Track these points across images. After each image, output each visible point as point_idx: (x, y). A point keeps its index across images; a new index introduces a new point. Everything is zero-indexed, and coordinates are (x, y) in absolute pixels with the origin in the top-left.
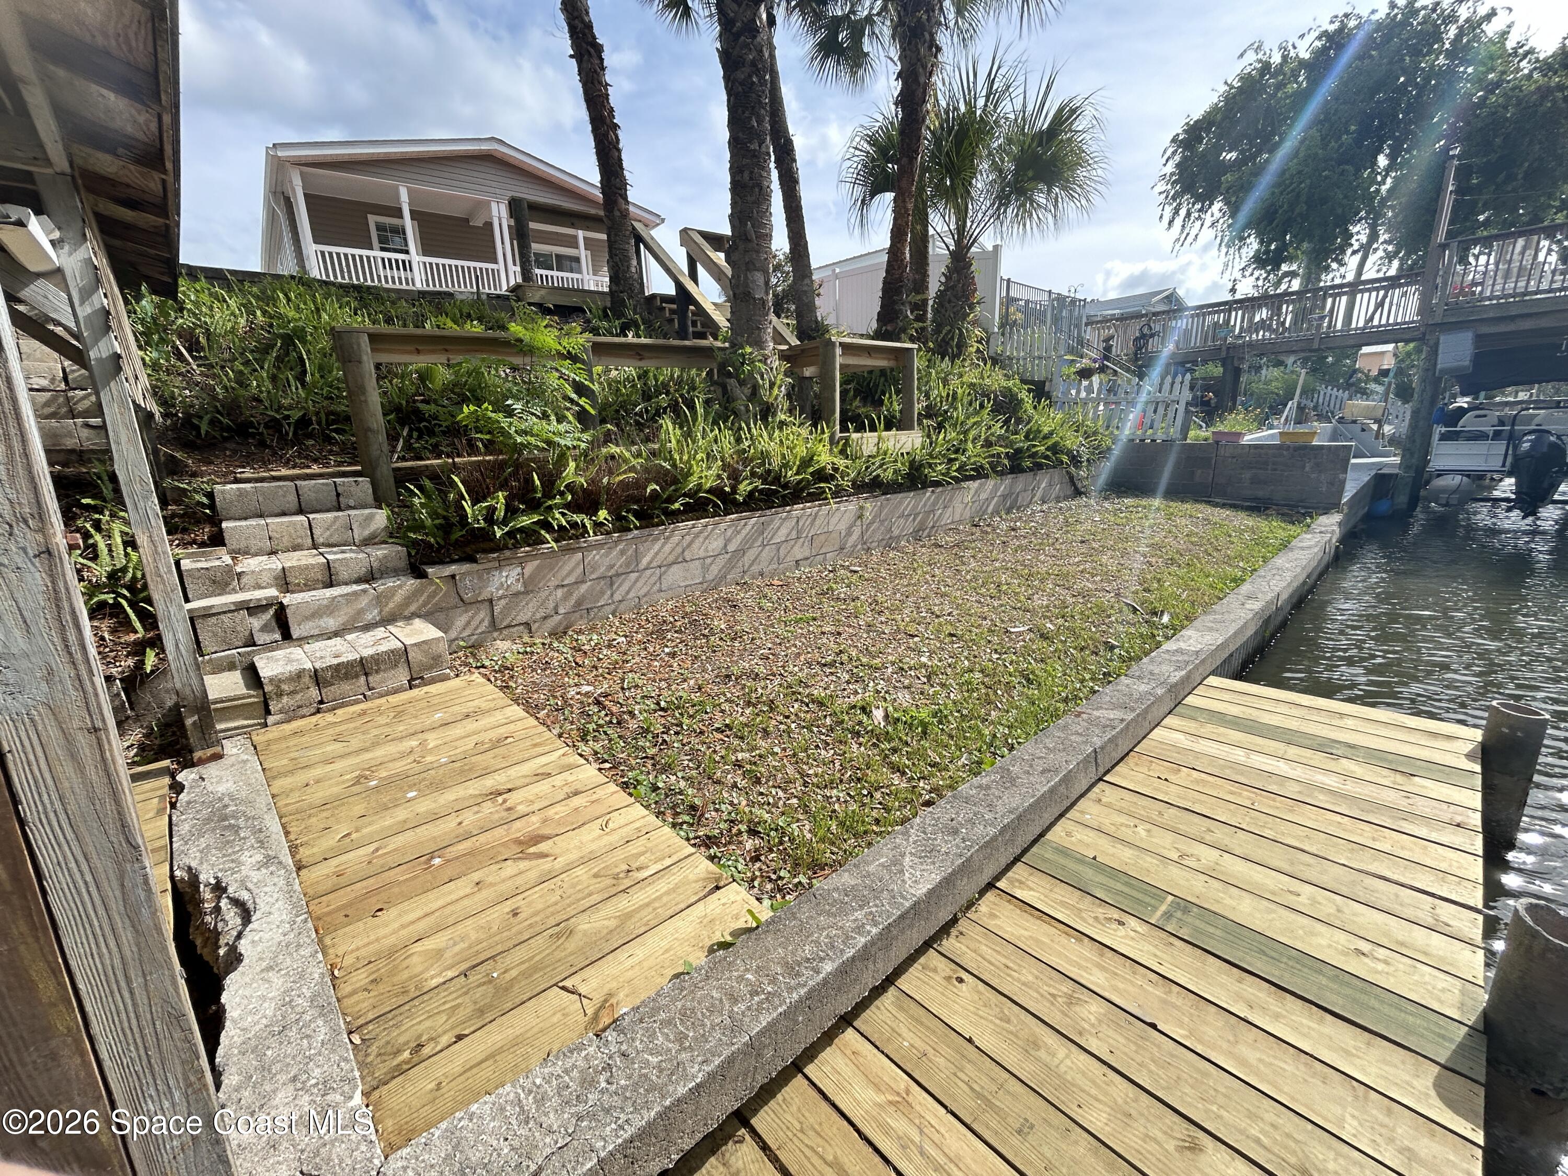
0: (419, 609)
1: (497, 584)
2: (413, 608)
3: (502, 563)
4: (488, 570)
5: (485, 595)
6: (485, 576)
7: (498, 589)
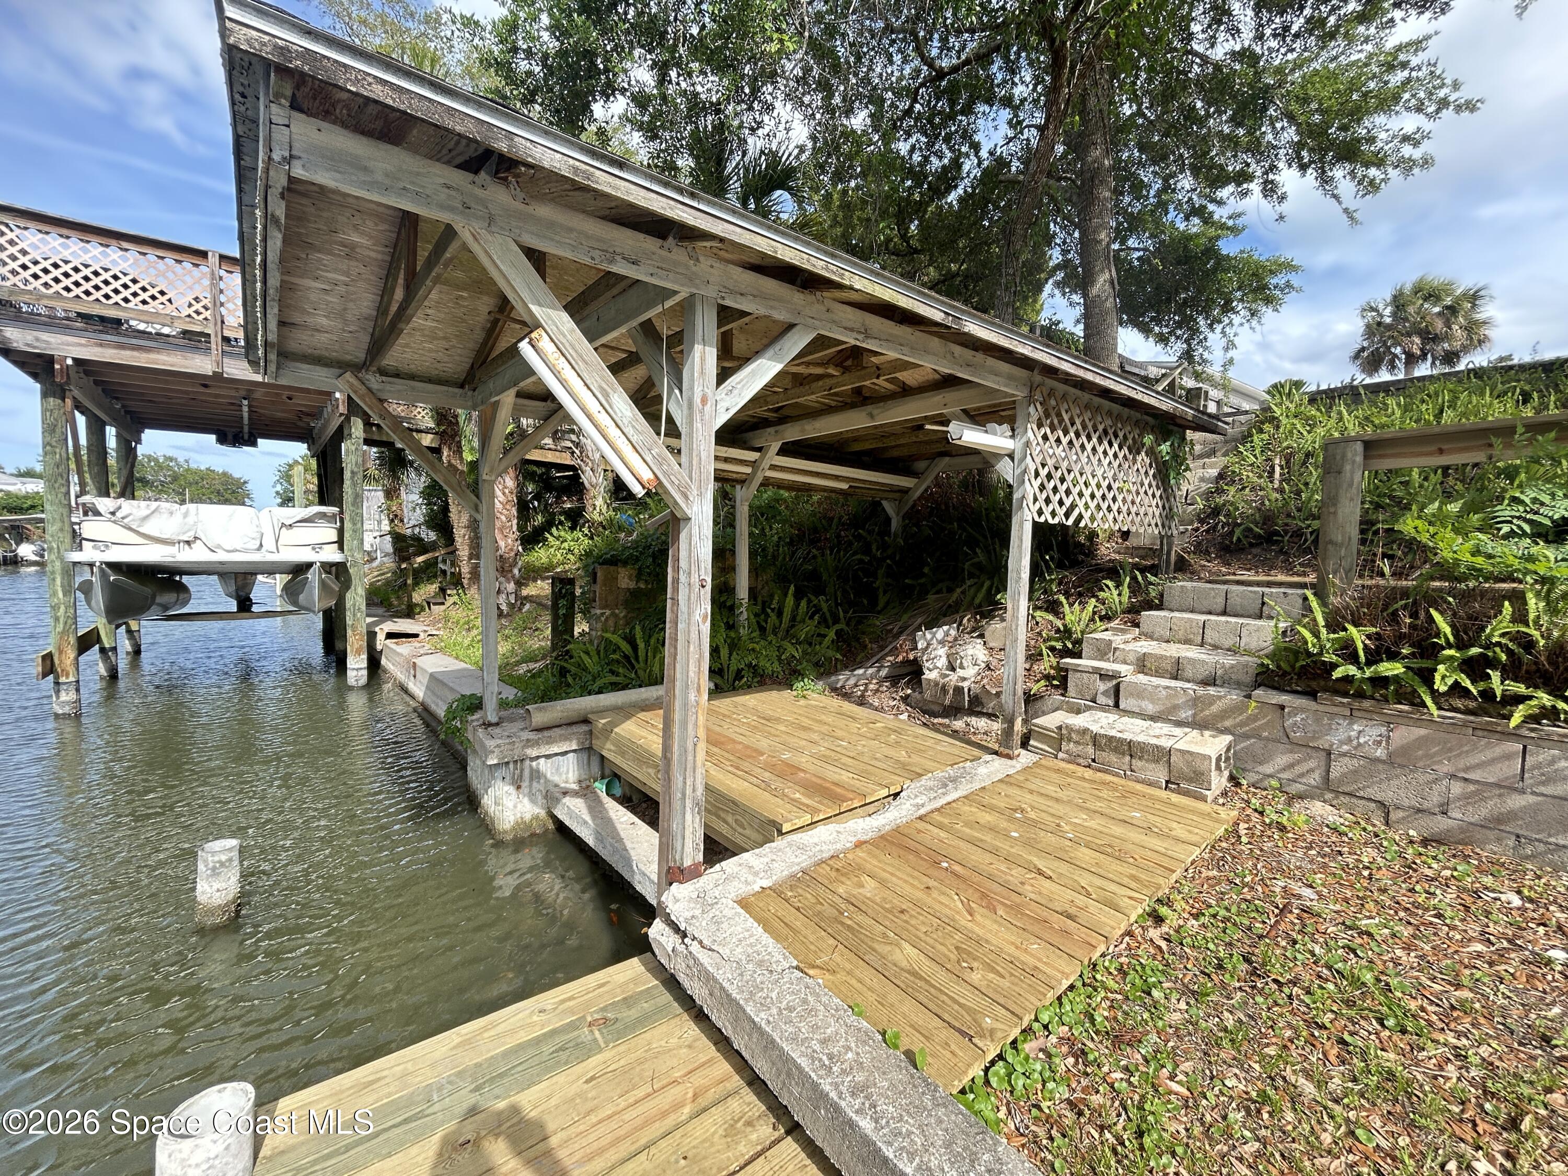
0: (1235, 726)
1: (1343, 737)
2: (1228, 723)
3: (1355, 713)
4: (1333, 715)
5: (1323, 743)
6: (1326, 721)
7: (1342, 743)
